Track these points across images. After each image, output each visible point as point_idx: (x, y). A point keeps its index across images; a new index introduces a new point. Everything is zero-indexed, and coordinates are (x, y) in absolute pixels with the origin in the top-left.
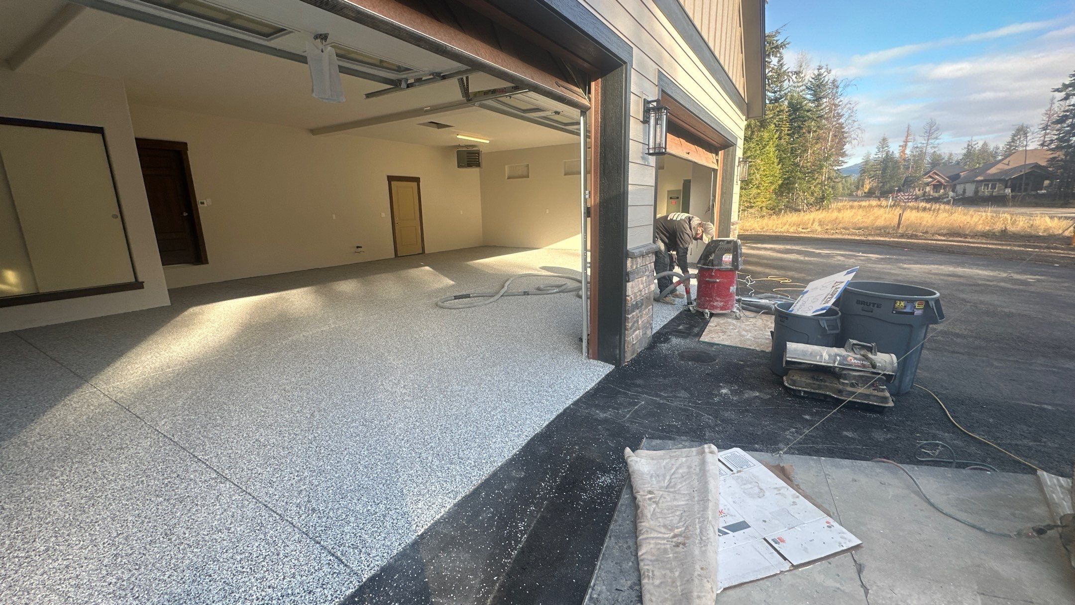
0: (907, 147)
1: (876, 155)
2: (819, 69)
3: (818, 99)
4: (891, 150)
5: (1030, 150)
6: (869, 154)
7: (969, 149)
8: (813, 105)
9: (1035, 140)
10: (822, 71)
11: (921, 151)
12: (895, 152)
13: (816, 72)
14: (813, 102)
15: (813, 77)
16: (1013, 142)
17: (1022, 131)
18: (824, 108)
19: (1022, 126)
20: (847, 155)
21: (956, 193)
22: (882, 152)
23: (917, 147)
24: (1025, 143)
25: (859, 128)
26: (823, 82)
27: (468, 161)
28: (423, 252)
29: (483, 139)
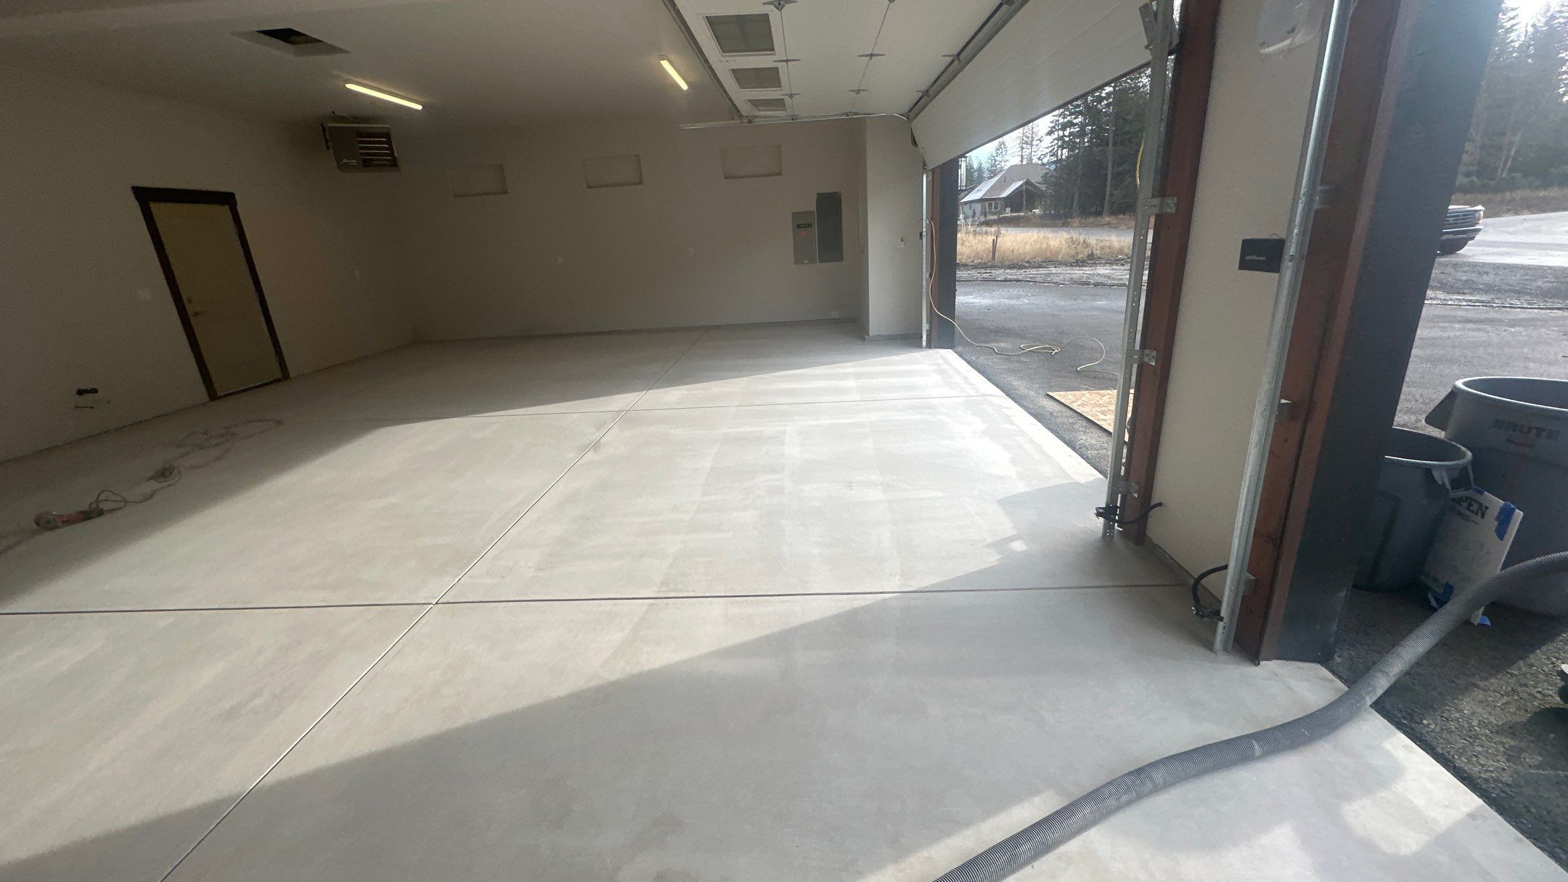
27: (362, 154)
28: (285, 376)
29: (402, 97)
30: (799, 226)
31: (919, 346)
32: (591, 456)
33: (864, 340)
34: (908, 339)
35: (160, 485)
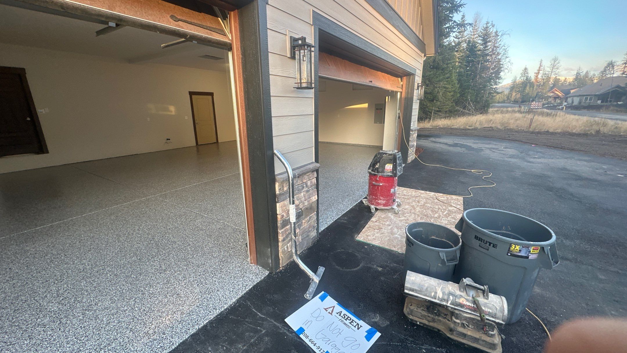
0: (539, 74)
1: (520, 78)
2: (487, 24)
3: (485, 42)
4: (529, 75)
5: (615, 77)
6: (516, 78)
7: (577, 75)
8: (482, 47)
9: (619, 70)
10: (489, 25)
11: (548, 76)
12: (532, 77)
13: (485, 26)
14: (482, 45)
15: (483, 29)
16: (605, 71)
17: (611, 65)
18: (489, 49)
19: (612, 61)
20: (502, 78)
21: (568, 102)
22: (524, 76)
23: (545, 74)
24: (612, 72)
25: (509, 62)
26: (489, 32)
28: (217, 142)
30: (377, 109)
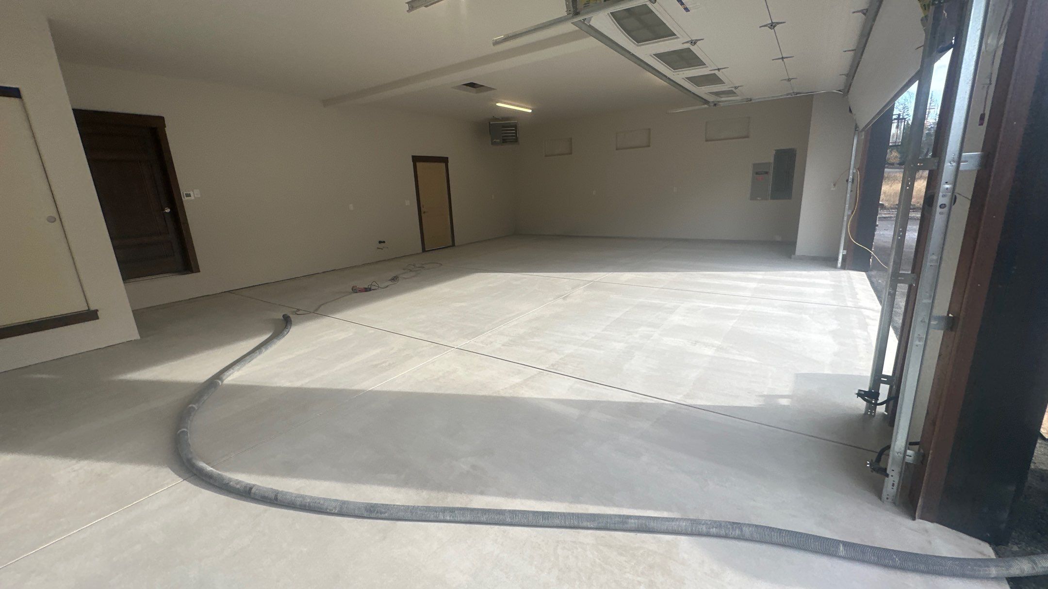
27: (503, 136)
28: (453, 245)
29: (524, 107)
30: (757, 173)
31: (835, 267)
32: (560, 301)
33: (790, 258)
34: (827, 260)
35: (391, 283)
